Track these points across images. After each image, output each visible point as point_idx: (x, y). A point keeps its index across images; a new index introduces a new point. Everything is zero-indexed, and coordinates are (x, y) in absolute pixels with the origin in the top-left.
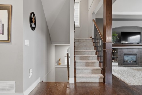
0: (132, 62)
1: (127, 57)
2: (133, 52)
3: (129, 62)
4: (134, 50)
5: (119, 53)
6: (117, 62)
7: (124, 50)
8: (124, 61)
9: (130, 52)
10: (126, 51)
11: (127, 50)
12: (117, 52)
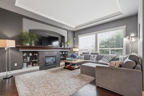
0: (52, 63)
1: (49, 59)
2: (53, 54)
3: (50, 64)
4: (54, 52)
5: (40, 56)
6: (38, 65)
7: (45, 53)
8: (46, 63)
9: (51, 54)
10: (47, 54)
11: (48, 52)
12: (38, 55)
